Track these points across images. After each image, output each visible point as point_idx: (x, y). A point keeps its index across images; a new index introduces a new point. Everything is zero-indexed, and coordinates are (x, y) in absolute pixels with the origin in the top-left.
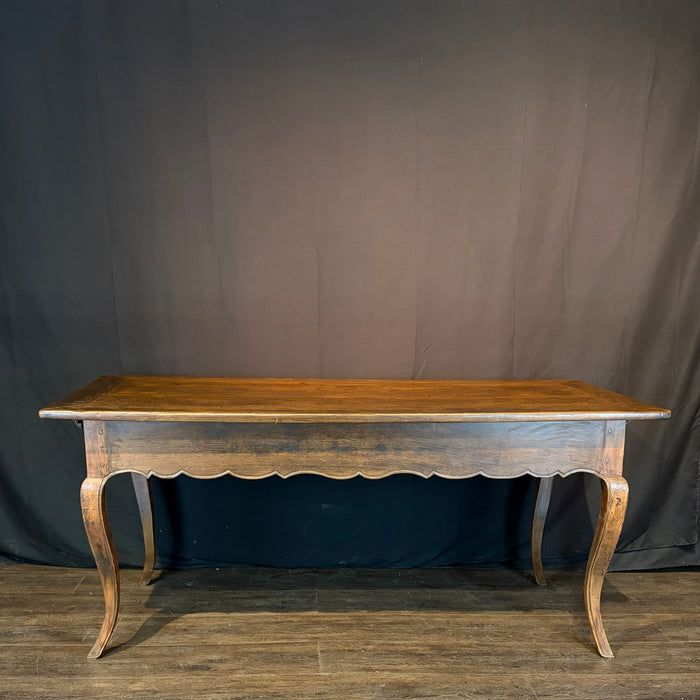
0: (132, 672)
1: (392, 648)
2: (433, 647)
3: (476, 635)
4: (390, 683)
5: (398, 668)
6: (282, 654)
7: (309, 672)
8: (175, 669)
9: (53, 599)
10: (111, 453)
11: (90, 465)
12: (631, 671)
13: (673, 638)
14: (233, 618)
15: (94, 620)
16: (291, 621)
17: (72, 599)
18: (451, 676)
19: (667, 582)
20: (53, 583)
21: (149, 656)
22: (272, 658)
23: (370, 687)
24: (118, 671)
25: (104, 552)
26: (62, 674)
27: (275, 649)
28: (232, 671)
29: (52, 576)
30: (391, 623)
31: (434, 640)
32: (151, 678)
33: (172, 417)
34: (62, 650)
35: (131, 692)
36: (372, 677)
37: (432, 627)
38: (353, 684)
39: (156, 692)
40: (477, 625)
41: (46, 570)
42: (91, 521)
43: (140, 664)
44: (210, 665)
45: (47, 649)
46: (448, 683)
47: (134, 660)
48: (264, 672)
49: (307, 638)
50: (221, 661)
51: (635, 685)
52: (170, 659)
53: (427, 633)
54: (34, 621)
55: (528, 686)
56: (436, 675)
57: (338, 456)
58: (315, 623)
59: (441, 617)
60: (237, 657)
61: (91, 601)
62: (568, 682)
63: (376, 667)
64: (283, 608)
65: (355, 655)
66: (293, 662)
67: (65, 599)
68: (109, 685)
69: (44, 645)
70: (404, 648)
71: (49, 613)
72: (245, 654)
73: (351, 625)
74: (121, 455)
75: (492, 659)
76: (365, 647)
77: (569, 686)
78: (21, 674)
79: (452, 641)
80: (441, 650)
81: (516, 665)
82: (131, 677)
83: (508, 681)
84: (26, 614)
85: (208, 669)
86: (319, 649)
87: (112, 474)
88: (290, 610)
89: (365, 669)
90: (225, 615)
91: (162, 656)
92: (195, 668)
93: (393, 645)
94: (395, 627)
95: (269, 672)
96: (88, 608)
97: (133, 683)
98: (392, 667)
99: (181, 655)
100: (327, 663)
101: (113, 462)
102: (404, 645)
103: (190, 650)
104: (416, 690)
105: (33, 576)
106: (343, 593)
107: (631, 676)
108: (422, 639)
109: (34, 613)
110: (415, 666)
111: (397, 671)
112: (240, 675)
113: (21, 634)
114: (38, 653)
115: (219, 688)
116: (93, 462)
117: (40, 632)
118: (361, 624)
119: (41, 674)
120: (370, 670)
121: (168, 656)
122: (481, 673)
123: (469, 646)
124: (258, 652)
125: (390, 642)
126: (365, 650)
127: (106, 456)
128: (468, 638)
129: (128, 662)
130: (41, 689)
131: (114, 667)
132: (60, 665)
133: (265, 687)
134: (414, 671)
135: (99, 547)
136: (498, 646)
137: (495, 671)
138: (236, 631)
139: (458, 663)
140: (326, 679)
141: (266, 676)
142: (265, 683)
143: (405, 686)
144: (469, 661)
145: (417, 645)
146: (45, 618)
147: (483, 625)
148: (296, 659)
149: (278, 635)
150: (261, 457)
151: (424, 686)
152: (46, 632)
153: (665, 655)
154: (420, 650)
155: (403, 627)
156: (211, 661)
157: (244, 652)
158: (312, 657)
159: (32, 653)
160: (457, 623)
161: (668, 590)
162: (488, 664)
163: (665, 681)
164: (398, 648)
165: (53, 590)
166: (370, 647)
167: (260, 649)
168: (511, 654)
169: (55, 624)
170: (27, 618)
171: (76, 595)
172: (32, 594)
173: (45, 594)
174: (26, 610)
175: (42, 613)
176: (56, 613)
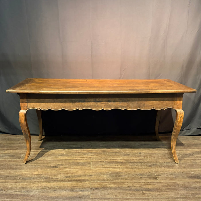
0: (35, 169)
1: (113, 161)
2: (126, 160)
3: (139, 156)
4: (112, 172)
5: (114, 167)
6: (80, 163)
7: (87, 168)
8: (47, 167)
9: (12, 145)
10: (28, 103)
11: (22, 106)
12: (185, 167)
13: (198, 157)
14: (66, 151)
16: (83, 152)
17: (18, 145)
18: (131, 169)
19: (196, 139)
20: (12, 140)
21: (40, 163)
22: (77, 164)
23: (106, 173)
24: (30, 168)
25: (26, 132)
26: (13, 169)
27: (78, 161)
28: (65, 168)
29: (12, 138)
30: (113, 153)
31: (126, 158)
32: (40, 170)
33: (46, 92)
34: (14, 161)
35: (34, 175)
36: (107, 170)
37: (125, 154)
38: (101, 172)
39: (41, 175)
40: (139, 153)
41: (11, 136)
42: (22, 123)
43: (37, 166)
44: (58, 166)
45: (10, 161)
46: (130, 172)
47: (36, 165)
48: (74, 168)
49: (88, 157)
50: (61, 165)
51: (186, 172)
52: (46, 164)
53: (124, 155)
54: (6, 152)
55: (154, 173)
56: (126, 169)
57: (96, 103)
58: (90, 152)
59: (128, 151)
60: (66, 164)
61: (23, 145)
62: (165, 171)
63: (108, 167)
64: (81, 148)
65: (102, 163)
66: (83, 165)
67: (16, 145)
68: (28, 172)
69: (9, 160)
70: (117, 161)
71: (11, 150)
72: (69, 163)
73: (101, 153)
75: (143, 164)
76: (105, 160)
77: (166, 173)
78: (1, 169)
79: (131, 158)
80: (128, 161)
81: (150, 166)
82: (34, 170)
83: (148, 171)
84: (4, 150)
85: (58, 167)
86: (91, 161)
87: (28, 109)
88: (83, 148)
89: (104, 167)
90: (63, 150)
91: (44, 163)
92: (53, 167)
93: (114, 159)
94: (114, 154)
95: (76, 168)
96: (23, 148)
97: (35, 172)
98: (113, 167)
99: (49, 163)
100: (93, 165)
101: (28, 106)
102: (116, 159)
103: (52, 161)
104: (120, 174)
105: (7, 138)
106: (99, 143)
107: (185, 169)
108: (122, 158)
109: (6, 150)
110: (120, 166)
111: (115, 168)
112: (68, 169)
113: (2, 156)
114: (7, 162)
115: (61, 174)
116: (23, 106)
117: (8, 155)
118: (104, 153)
119: (7, 169)
120: (106, 168)
121: (46, 163)
122: (140, 168)
123: (136, 160)
124: (73, 162)
125: (113, 159)
126: (105, 161)
127: (26, 104)
128: (136, 157)
129: (34, 165)
130: (7, 174)
131: (29, 167)
132: (13, 166)
133: (75, 173)
134: (119, 168)
135: (25, 131)
136: (145, 160)
137: (144, 168)
138: (66, 155)
139: (133, 165)
140: (93, 170)
141: (75, 170)
142: (75, 172)
143: (117, 173)
144: (136, 165)
145: (121, 159)
146: (9, 151)
147: (140, 153)
148: (84, 164)
149: (79, 156)
150: (74, 104)
151: (122, 173)
152: (10, 156)
153: (195, 162)
154: (122, 161)
155: (117, 154)
156: (59, 165)
157: (69, 162)
158: (89, 163)
159: (5, 162)
160: (133, 153)
161: (196, 142)
162: (142, 165)
163: (195, 171)
164: (115, 160)
165: (12, 142)
166: (107, 160)
167: (73, 161)
168: (149, 162)
169: (12, 153)
170: (4, 151)
171: (19, 144)
172: (6, 144)
173: (10, 143)
174: (4, 149)
175: (9, 150)
176: (13, 150)
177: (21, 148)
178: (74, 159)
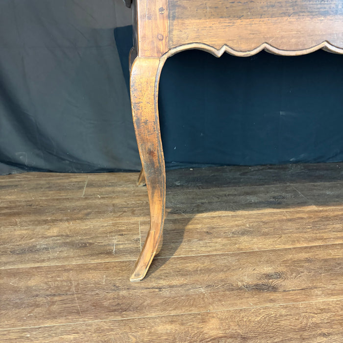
9: (68, 204)
10: (174, 18)
11: (145, 37)
15: (114, 225)
17: (84, 203)
20: (61, 188)
22: (332, 268)
26: (110, 311)
28: (306, 292)
29: (59, 181)
34: (96, 268)
41: (52, 176)
42: (143, 119)
45: (81, 269)
50: (279, 276)
54: (54, 231)
58: (326, 219)
60: (291, 268)
61: (102, 204)
64: (279, 203)
67: (78, 203)
71: (67, 220)
74: (187, 22)
84: (46, 222)
87: (173, 51)
91: (210, 270)
92: (258, 288)
96: (104, 212)
101: (175, 33)
105: (42, 182)
109: (54, 221)
113: (47, 249)
114: (71, 275)
117: (65, 244)
127: (167, 23)
138: (260, 232)
146: (65, 227)
152: (72, 245)
156: (269, 276)
157: (293, 261)
159: (65, 276)
165: (63, 194)
167: (306, 255)
169: (78, 234)
170: (46, 227)
171: (86, 198)
172: (46, 200)
173: (57, 199)
174: (44, 218)
175: (61, 220)
176: (75, 220)
177: (99, 213)
178: (298, 245)
